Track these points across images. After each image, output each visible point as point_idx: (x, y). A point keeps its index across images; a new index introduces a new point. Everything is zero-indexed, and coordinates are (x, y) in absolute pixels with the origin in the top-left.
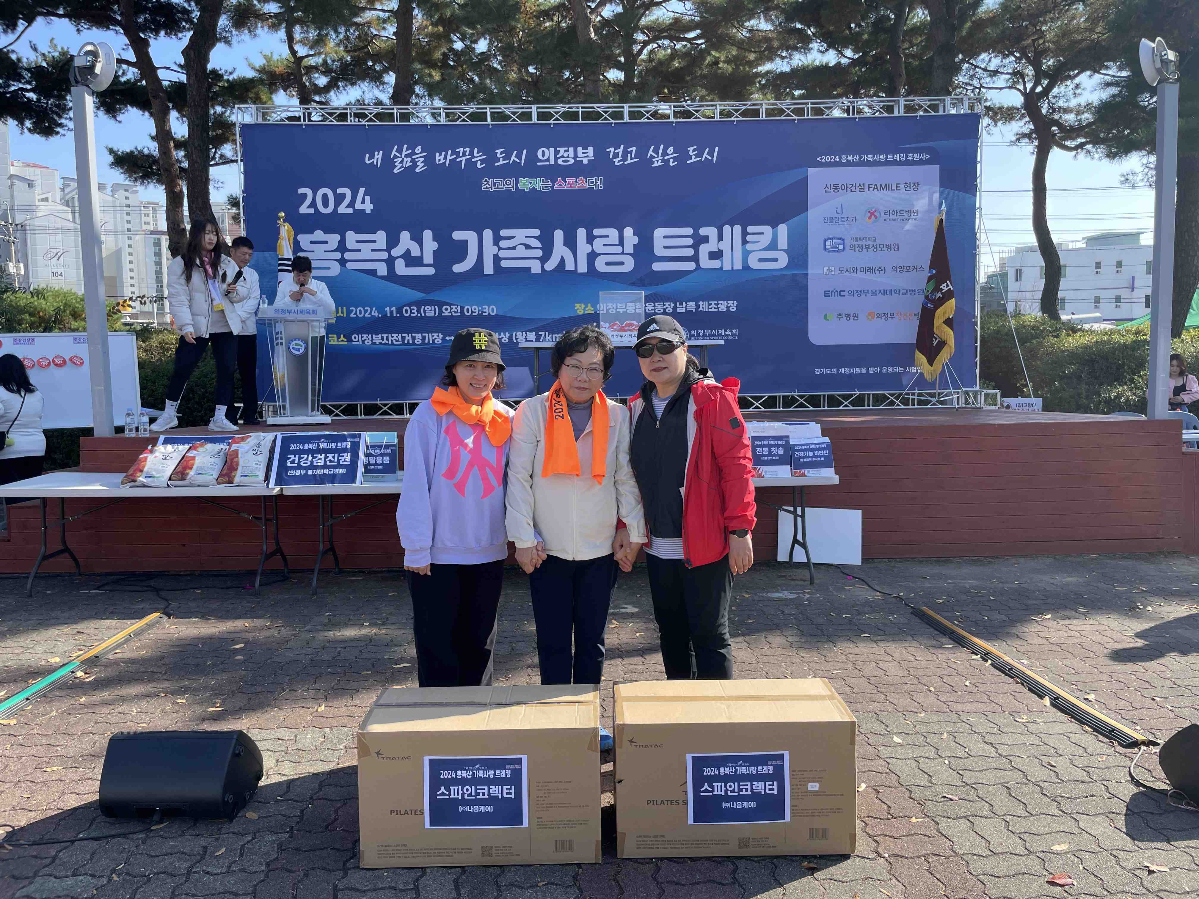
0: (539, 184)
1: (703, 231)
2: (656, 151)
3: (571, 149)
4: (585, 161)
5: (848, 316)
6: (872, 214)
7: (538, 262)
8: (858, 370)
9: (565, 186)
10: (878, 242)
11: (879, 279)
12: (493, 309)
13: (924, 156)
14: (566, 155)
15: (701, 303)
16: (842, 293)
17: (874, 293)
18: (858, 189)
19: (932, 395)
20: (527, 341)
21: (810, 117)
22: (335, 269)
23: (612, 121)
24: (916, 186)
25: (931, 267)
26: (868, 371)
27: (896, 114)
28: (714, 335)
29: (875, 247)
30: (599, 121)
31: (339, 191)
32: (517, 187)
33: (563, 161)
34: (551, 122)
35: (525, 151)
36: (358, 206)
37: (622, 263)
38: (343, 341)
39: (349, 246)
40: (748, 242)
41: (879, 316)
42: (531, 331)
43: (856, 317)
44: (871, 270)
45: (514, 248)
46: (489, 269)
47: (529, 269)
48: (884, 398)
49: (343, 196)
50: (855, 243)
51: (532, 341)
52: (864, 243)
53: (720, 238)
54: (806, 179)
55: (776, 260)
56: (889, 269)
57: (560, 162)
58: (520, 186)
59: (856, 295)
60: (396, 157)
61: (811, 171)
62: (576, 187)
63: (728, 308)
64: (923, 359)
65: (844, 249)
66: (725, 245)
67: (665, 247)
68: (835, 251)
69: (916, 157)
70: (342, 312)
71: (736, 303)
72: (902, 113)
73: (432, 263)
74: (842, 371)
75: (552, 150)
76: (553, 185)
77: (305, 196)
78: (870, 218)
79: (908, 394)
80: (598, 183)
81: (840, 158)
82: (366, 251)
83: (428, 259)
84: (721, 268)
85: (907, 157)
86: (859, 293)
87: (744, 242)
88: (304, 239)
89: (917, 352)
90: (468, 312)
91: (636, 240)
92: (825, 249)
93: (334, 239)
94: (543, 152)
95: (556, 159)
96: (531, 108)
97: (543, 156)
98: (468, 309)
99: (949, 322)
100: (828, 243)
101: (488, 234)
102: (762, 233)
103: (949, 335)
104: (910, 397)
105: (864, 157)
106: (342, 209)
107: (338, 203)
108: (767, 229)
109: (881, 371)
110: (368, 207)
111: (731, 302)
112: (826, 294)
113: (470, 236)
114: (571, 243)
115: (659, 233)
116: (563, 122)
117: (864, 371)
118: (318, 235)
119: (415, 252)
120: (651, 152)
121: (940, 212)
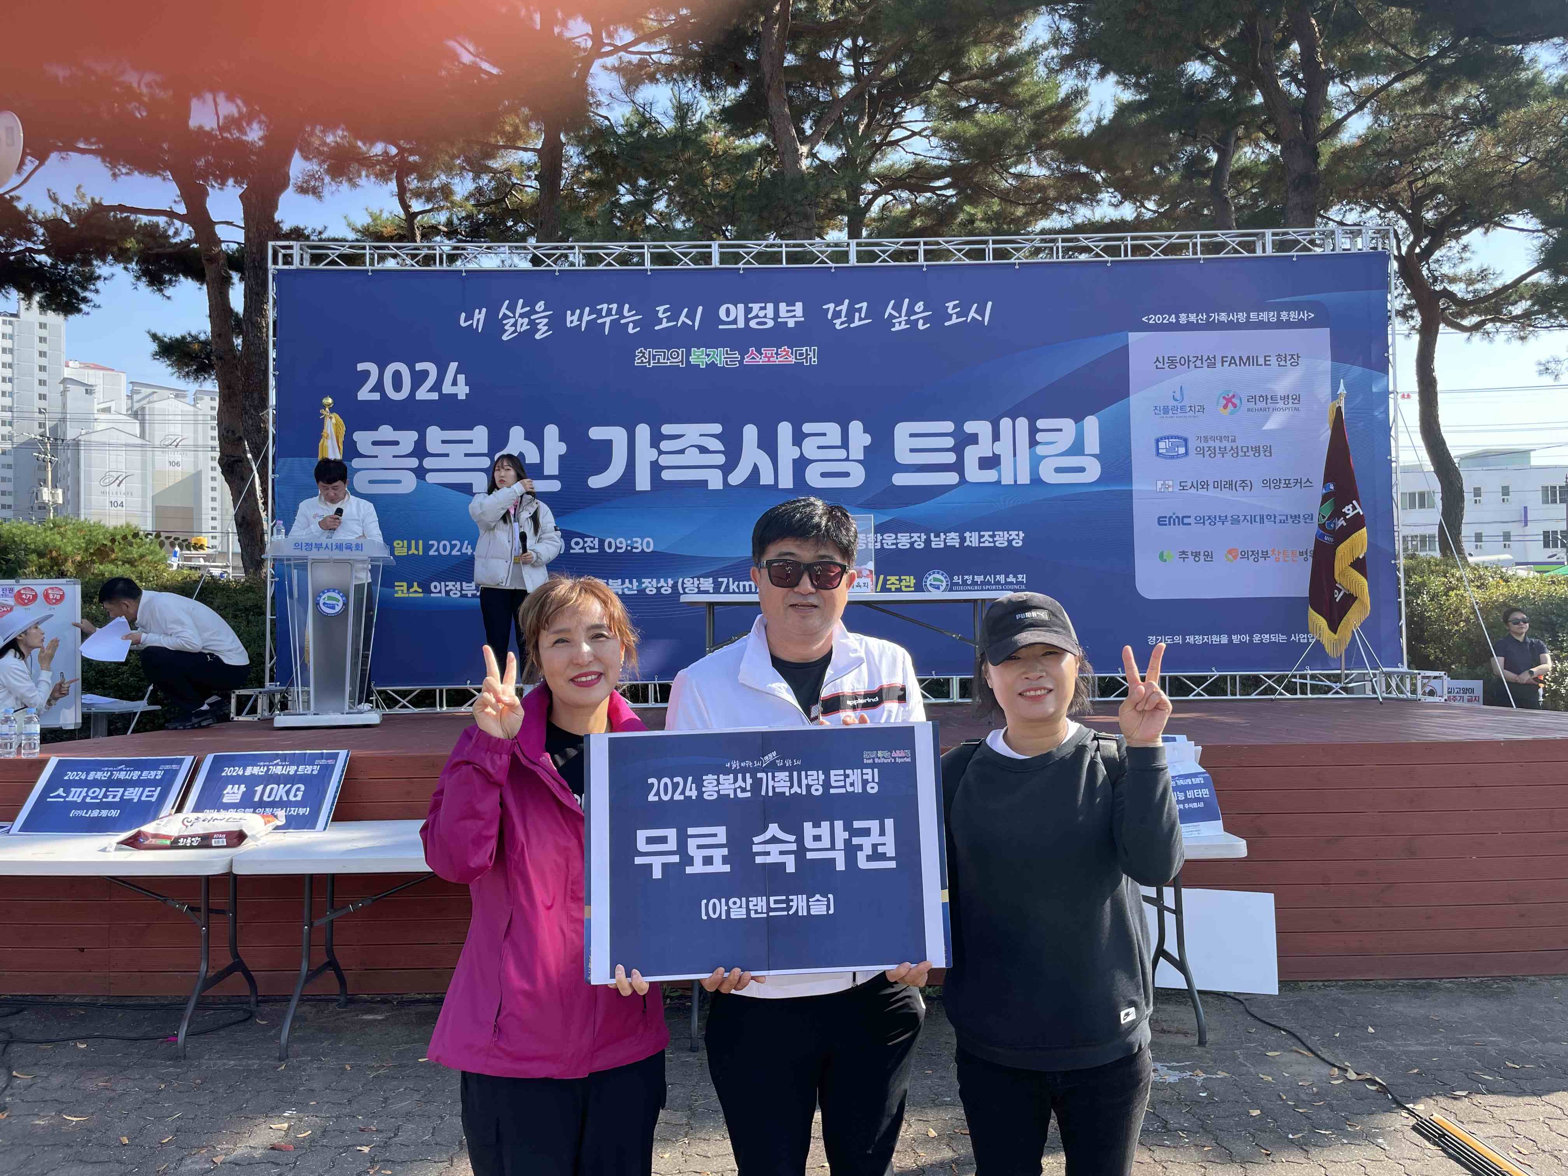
0: (720, 357)
1: (970, 427)
2: (898, 308)
3: (770, 306)
4: (791, 324)
5: (1196, 554)
6: (1229, 400)
7: (719, 473)
8: (1215, 639)
9: (761, 360)
10: (1239, 443)
11: (1243, 499)
12: (648, 543)
13: (1305, 316)
14: (762, 313)
15: (967, 534)
16: (1186, 521)
17: (1236, 521)
18: (1205, 364)
19: (1337, 678)
20: (700, 592)
21: (1130, 257)
22: (408, 484)
23: (831, 264)
24: (1295, 359)
25: (1327, 480)
26: (1230, 640)
27: (1259, 253)
28: (989, 583)
29: (1236, 452)
30: (814, 265)
31: (419, 366)
32: (688, 362)
33: (758, 323)
34: (740, 265)
35: (700, 309)
36: (447, 389)
37: (846, 475)
38: (416, 592)
39: (430, 449)
40: (1038, 443)
41: (1245, 555)
42: (706, 576)
43: (1209, 556)
44: (1230, 485)
45: (682, 452)
46: (643, 482)
47: (705, 483)
48: (1256, 682)
49: (425, 374)
50: (1203, 444)
51: (707, 592)
52: (1217, 444)
53: (996, 437)
54: (1125, 348)
55: (1082, 470)
56: (1257, 484)
57: (753, 324)
58: (693, 360)
59: (1207, 523)
60: (505, 317)
61: (1134, 337)
62: (777, 361)
63: (1010, 542)
64: (1322, 622)
65: (1187, 453)
66: (1003, 448)
67: (912, 450)
68: (1172, 457)
69: (1294, 316)
70: (417, 549)
71: (1022, 535)
72: (1269, 251)
73: (557, 473)
74: (1190, 639)
75: (741, 306)
76: (743, 358)
77: (367, 374)
78: (1225, 407)
79: (1294, 676)
80: (811, 356)
81: (1177, 317)
82: (457, 456)
83: (552, 467)
84: (998, 482)
85: (1279, 316)
86: (1212, 520)
87: (1033, 443)
88: (362, 438)
89: (1311, 610)
90: (610, 547)
91: (867, 440)
92: (1158, 454)
93: (409, 438)
94: (728, 310)
95: (747, 320)
96: (710, 246)
97: (728, 315)
98: (610, 544)
99: (1359, 565)
100: (1162, 445)
101: (643, 431)
102: (1061, 430)
103: (1360, 584)
104: (1298, 680)
105: (1214, 316)
106: (422, 394)
107: (415, 386)
108: (1067, 424)
109: (1251, 640)
110: (462, 391)
111: (1014, 533)
112: (1161, 521)
113: (617, 435)
114: (768, 444)
115: (902, 431)
116: (757, 266)
117: (1224, 640)
118: (386, 432)
119: (532, 456)
120: (889, 310)
121: (1335, 396)
